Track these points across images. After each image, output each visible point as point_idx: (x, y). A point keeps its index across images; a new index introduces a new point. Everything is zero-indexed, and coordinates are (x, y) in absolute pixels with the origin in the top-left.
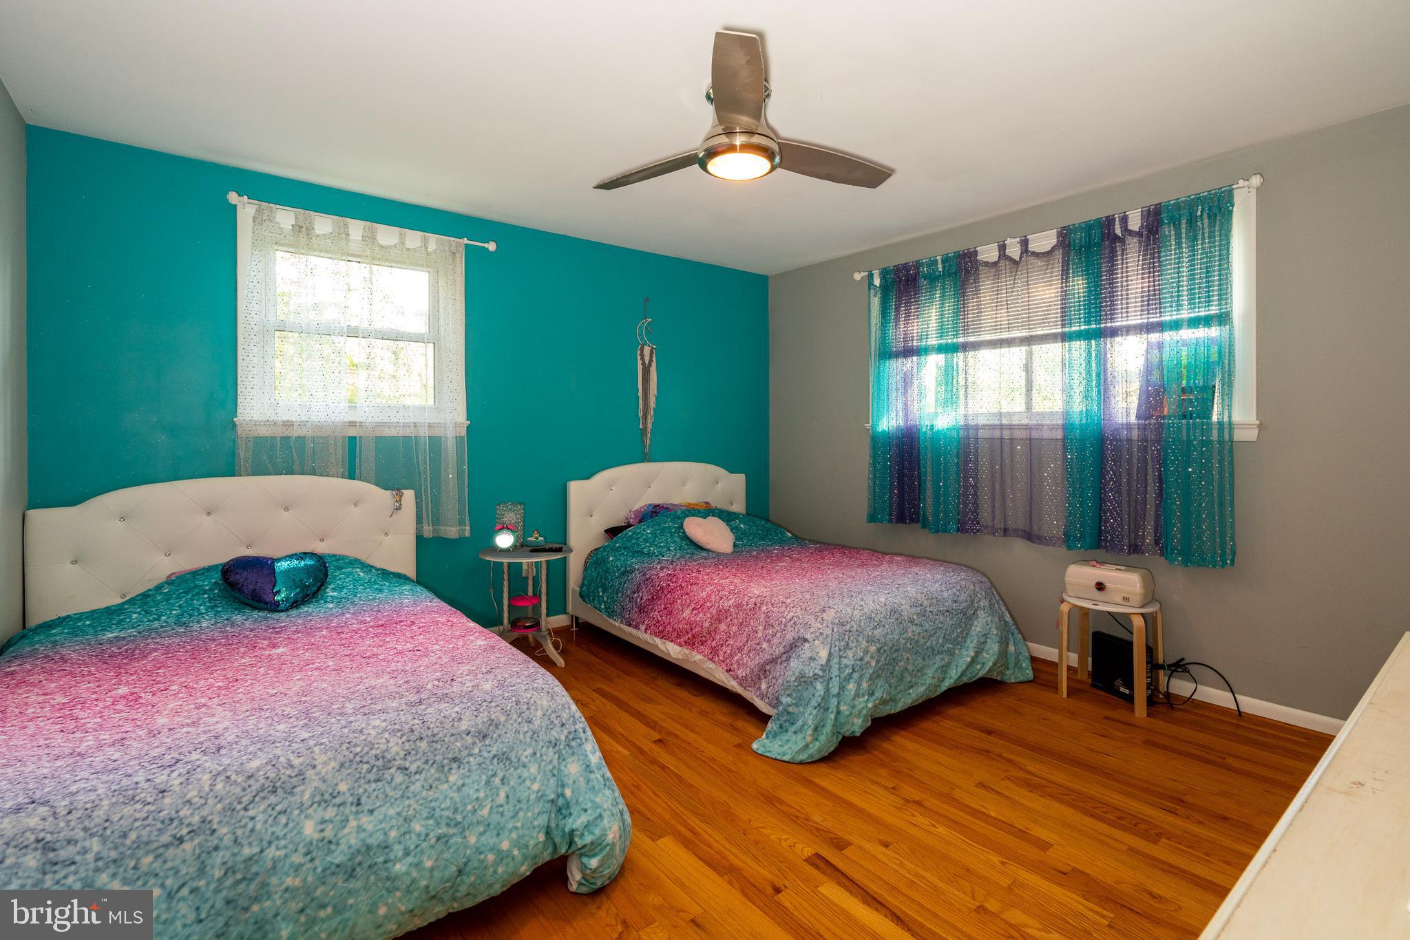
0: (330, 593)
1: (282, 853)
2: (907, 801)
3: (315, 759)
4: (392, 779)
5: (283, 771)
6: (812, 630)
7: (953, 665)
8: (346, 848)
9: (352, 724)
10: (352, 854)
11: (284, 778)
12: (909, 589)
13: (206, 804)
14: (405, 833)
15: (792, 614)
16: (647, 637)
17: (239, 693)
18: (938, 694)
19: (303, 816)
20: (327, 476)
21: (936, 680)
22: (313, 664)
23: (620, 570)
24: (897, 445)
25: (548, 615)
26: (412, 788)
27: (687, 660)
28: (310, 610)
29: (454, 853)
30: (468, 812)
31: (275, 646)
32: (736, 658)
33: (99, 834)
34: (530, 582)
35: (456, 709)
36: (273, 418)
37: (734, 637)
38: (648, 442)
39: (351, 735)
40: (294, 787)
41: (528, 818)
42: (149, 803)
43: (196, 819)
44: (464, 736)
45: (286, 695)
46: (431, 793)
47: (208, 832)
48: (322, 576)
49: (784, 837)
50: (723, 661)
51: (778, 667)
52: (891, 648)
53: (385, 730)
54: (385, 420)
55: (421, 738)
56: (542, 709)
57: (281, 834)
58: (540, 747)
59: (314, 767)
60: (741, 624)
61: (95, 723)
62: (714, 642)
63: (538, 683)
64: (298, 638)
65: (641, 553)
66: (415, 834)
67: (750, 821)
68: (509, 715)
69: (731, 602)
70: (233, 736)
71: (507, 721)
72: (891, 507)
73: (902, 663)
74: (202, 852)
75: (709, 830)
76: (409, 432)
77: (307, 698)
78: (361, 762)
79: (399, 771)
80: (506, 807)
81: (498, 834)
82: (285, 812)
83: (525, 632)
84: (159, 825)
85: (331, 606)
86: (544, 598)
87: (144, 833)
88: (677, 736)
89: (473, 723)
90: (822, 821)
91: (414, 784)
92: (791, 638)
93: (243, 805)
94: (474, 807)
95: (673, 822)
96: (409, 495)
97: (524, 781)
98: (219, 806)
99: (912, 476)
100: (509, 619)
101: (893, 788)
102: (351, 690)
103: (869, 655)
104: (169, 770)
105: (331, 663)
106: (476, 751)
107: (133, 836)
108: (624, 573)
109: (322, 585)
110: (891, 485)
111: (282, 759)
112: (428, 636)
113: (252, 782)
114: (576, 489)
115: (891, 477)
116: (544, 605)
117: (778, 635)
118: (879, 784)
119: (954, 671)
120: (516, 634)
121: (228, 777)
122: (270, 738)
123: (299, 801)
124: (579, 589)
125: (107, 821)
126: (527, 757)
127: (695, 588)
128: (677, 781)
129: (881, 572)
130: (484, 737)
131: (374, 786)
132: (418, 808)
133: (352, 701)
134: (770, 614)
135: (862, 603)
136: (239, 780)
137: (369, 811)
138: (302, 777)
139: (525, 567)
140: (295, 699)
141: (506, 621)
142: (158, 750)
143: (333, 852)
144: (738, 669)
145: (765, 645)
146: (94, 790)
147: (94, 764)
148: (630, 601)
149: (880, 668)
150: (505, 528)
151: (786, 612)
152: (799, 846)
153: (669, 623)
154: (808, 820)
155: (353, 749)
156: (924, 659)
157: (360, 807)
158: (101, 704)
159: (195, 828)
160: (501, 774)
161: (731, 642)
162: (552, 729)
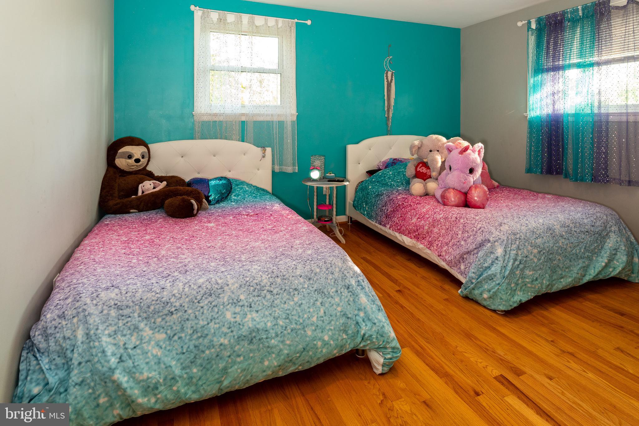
0: (233, 197)
1: (217, 326)
2: (564, 352)
3: (228, 281)
4: (265, 296)
5: (214, 286)
6: (493, 236)
7: (592, 266)
8: (247, 328)
9: (245, 266)
10: (251, 331)
11: (214, 289)
12: (559, 216)
13: (181, 297)
14: (275, 325)
15: (480, 225)
16: (391, 232)
17: (194, 244)
18: (580, 284)
19: (225, 309)
20: (232, 140)
21: (580, 275)
22: (226, 232)
23: (375, 193)
24: (547, 126)
25: (337, 215)
26: (276, 302)
27: (415, 247)
28: (224, 205)
29: (301, 338)
30: (305, 318)
31: (210, 222)
32: (444, 249)
33: (139, 305)
34: (328, 197)
35: (294, 263)
36: (209, 112)
37: (443, 236)
38: (390, 124)
39: (244, 272)
40: (220, 294)
41: (337, 325)
42: (158, 293)
43: (177, 304)
44: (299, 277)
45: (215, 248)
46: (286, 306)
47: (183, 311)
48: (229, 189)
49: (480, 360)
50: (436, 250)
51: (472, 257)
52: (548, 252)
53: (260, 271)
54: (258, 113)
55: (278, 277)
56: (339, 267)
57: (216, 316)
58: (339, 288)
59: (228, 285)
60: (448, 229)
61: (137, 251)
62: (431, 238)
63: (336, 253)
64: (220, 219)
65: (386, 184)
66: (280, 326)
67: (457, 347)
68: (321, 269)
69: (441, 216)
70: (192, 266)
71: (320, 272)
72: (542, 163)
73: (556, 262)
74: (182, 320)
75: (432, 349)
76: (268, 119)
77: (224, 251)
78: (250, 285)
79: (268, 292)
80: (325, 318)
81: (322, 332)
82: (216, 306)
83: (325, 224)
84: (163, 305)
85: (233, 203)
86: (334, 206)
87: (157, 307)
88: (409, 290)
89: (302, 271)
90: (504, 355)
91: (276, 300)
92: (480, 240)
93: (197, 300)
94: (308, 316)
95: (410, 340)
96: (269, 150)
97: (332, 305)
98: (187, 299)
99: (558, 145)
100: (317, 216)
101: (552, 341)
102: (244, 248)
103: (533, 254)
104: (165, 279)
105: (234, 233)
106: (306, 286)
107: (152, 308)
108: (377, 195)
109: (230, 193)
110: (543, 150)
111: (213, 279)
112: (278, 223)
113: (200, 289)
114: (351, 149)
115: (543, 146)
116: (335, 209)
117: (472, 237)
118: (542, 337)
119: (593, 271)
120: (320, 224)
121: (190, 286)
122: (208, 269)
123: (222, 301)
124: (352, 202)
125: (141, 299)
126: (333, 293)
127: (419, 206)
128: (411, 316)
129: (538, 204)
130: (309, 279)
131: (257, 298)
132: (280, 313)
133: (244, 254)
134: (466, 225)
135: (527, 222)
136: (195, 288)
137: (256, 311)
138: (223, 290)
139: (324, 189)
140: (219, 250)
141: (315, 217)
142: (161, 269)
143: (241, 329)
144: (445, 255)
145: (463, 243)
146: (136, 284)
147: (136, 271)
148: (381, 211)
149: (541, 264)
150: (315, 168)
151: (476, 224)
152: (489, 369)
153: (404, 225)
154: (494, 353)
155: (245, 279)
156: (570, 261)
157: (251, 308)
158: (139, 243)
159: (178, 308)
160: (320, 300)
161: (441, 239)
162: (345, 279)
